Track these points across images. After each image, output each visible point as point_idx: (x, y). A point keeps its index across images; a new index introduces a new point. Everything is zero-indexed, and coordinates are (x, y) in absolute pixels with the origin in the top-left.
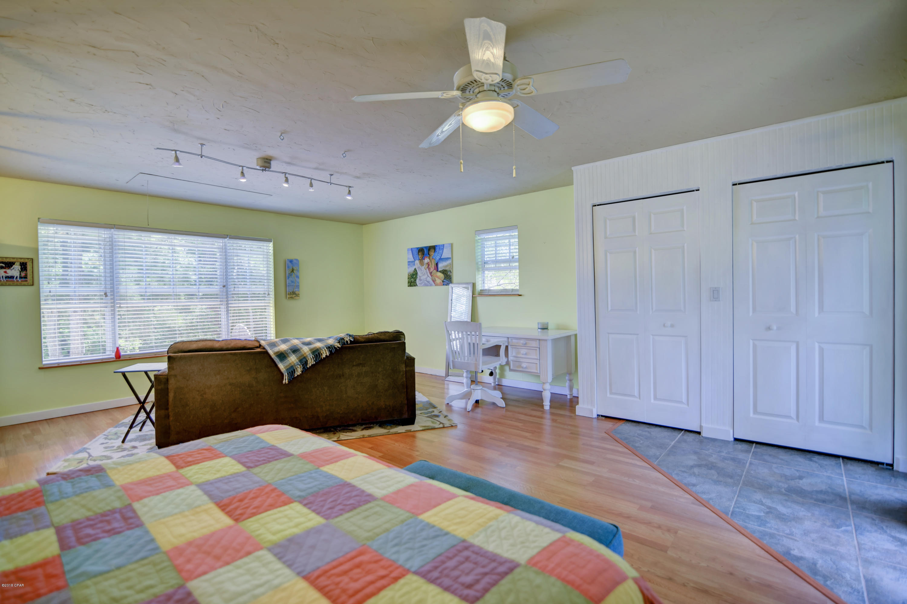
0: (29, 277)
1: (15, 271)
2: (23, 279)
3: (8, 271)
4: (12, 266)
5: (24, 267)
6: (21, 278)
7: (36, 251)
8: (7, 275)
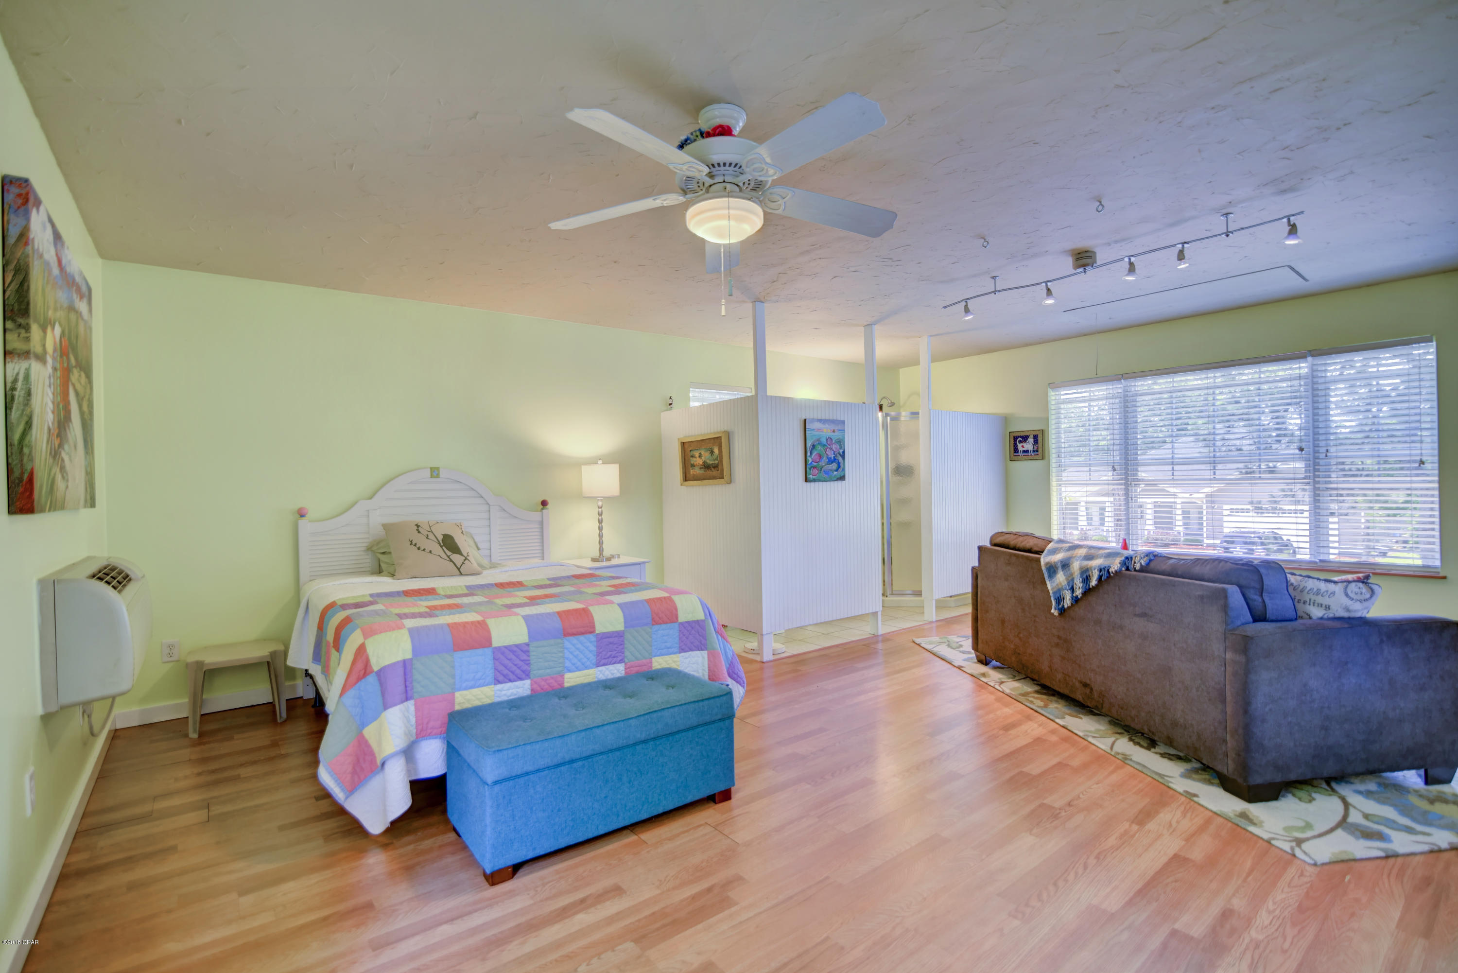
0: (1040, 450)
1: (1029, 446)
2: (1036, 453)
3: (1025, 445)
4: (1027, 440)
5: (1036, 437)
6: (1034, 451)
7: (1046, 420)
8: (1024, 449)
